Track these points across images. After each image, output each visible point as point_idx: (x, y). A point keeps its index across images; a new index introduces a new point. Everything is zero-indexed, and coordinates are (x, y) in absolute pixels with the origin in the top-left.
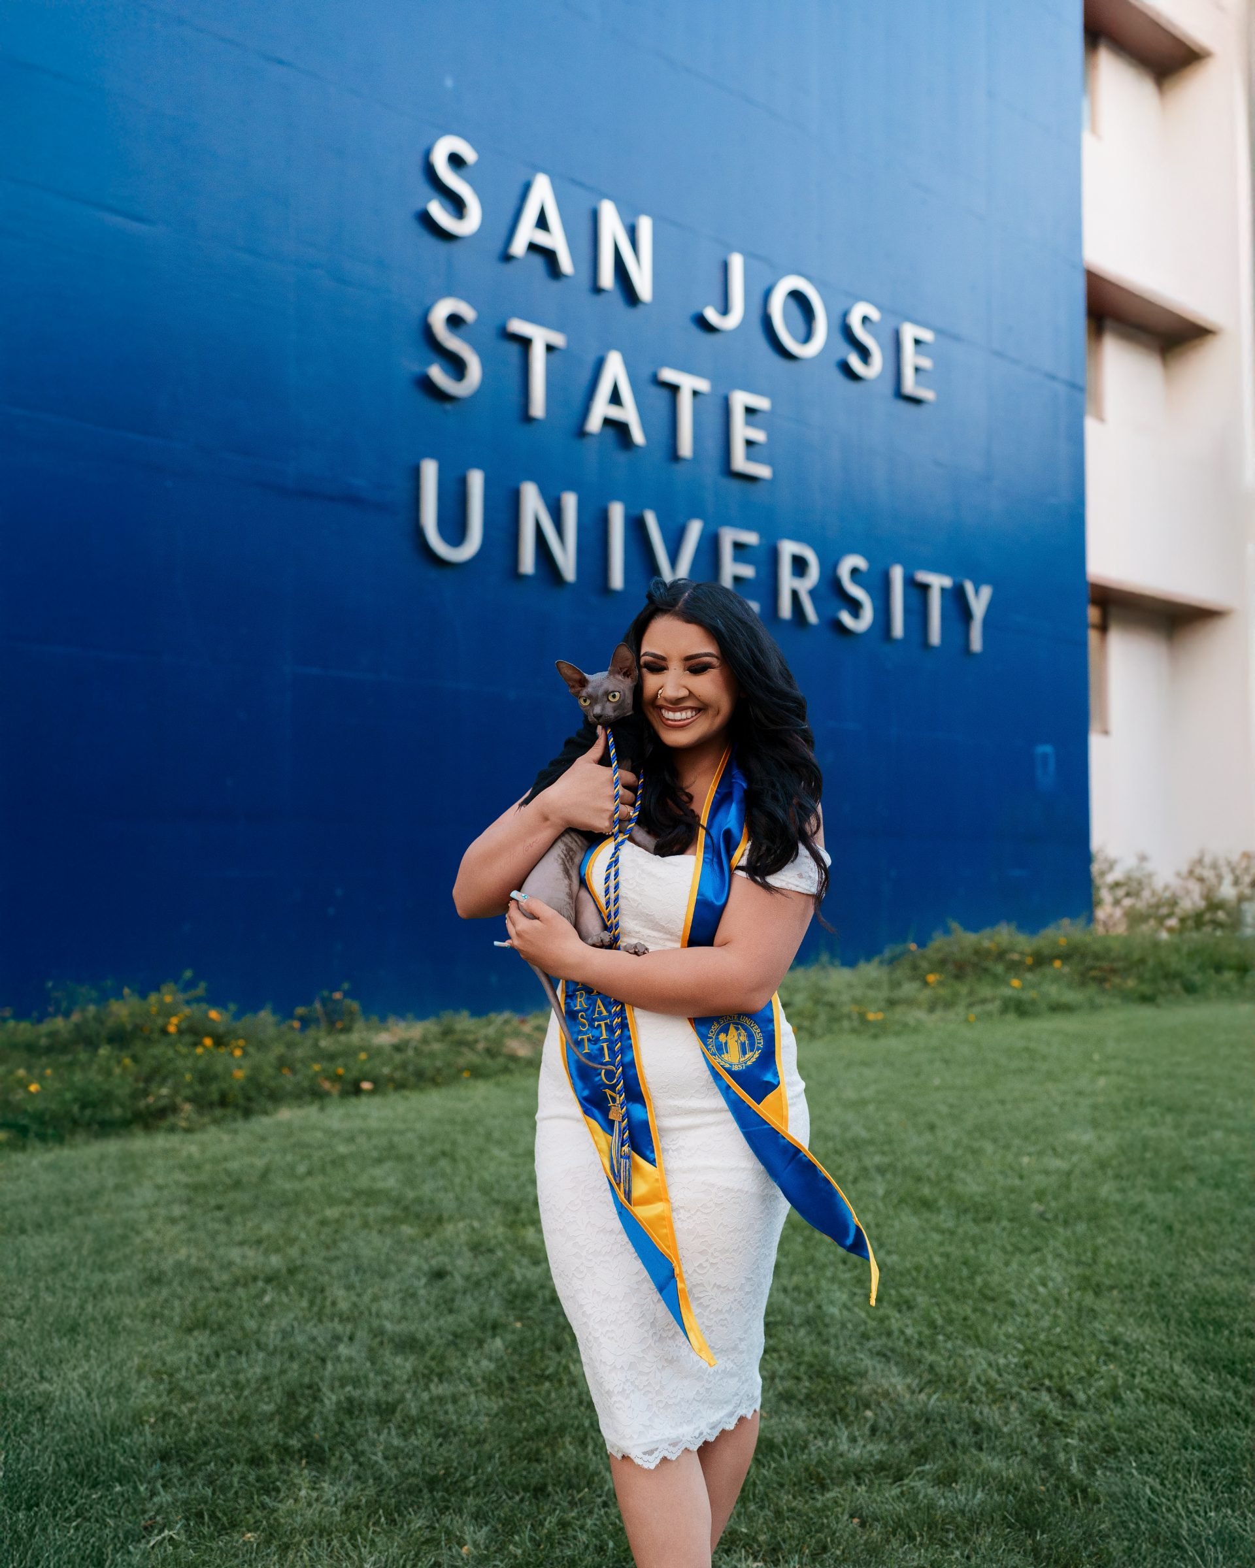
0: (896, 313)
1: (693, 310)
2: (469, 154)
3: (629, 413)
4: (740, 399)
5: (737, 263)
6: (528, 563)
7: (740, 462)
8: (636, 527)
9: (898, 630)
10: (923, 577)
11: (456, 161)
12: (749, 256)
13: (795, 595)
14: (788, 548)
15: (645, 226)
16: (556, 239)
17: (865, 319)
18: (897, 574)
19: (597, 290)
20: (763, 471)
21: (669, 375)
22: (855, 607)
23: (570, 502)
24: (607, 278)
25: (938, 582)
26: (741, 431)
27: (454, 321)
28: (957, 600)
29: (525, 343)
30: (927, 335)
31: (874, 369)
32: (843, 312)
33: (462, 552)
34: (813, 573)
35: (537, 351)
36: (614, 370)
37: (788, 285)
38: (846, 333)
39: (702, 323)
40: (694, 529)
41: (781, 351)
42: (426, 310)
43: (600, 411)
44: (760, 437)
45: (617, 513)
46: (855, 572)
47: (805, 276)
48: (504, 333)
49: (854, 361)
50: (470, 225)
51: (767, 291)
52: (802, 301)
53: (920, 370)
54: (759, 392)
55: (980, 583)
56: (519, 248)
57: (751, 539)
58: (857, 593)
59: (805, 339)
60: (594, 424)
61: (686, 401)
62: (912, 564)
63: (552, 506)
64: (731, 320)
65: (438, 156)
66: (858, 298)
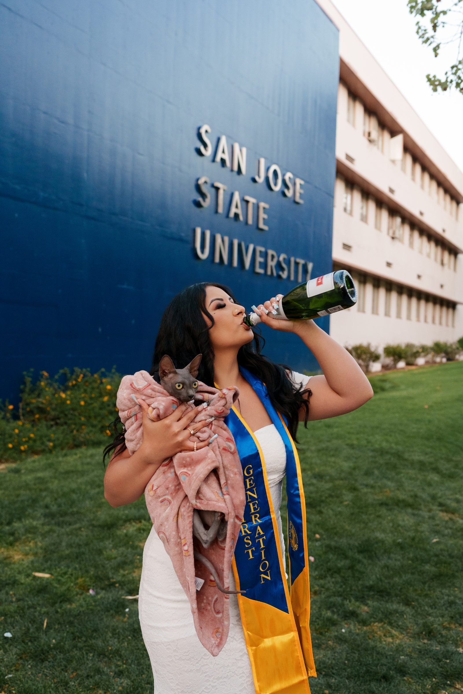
0: (296, 175)
1: (252, 175)
2: (209, 130)
3: (239, 211)
4: (262, 205)
5: (262, 161)
6: (217, 260)
7: (261, 225)
8: (240, 246)
9: (292, 278)
10: (298, 260)
11: (206, 131)
12: (266, 159)
13: (271, 267)
14: (270, 252)
15: (244, 150)
16: (226, 157)
17: (290, 178)
18: (292, 259)
19: (232, 170)
20: (266, 228)
21: (247, 198)
22: (283, 269)
23: (226, 239)
24: (236, 168)
25: (302, 262)
26: (262, 215)
27: (206, 182)
28: (305, 267)
29: (217, 189)
30: (302, 182)
31: (289, 194)
32: (284, 175)
33: (204, 256)
34: (275, 260)
35: (221, 192)
36: (237, 197)
37: (274, 167)
38: (284, 182)
39: (254, 180)
40: (251, 247)
41: (270, 189)
42: (198, 180)
43: (233, 210)
44: (266, 216)
45: (236, 242)
46: (284, 259)
47: (277, 164)
48: (213, 186)
49: (286, 191)
50: (208, 152)
51: (268, 169)
52: (275, 172)
53: (300, 194)
54: (265, 202)
55: (310, 262)
56: (218, 159)
57: (263, 249)
58: (284, 266)
59: (276, 184)
60: (232, 215)
61: (250, 206)
62: (296, 256)
63: (223, 241)
64: (261, 180)
65: (203, 131)
66: (288, 171)
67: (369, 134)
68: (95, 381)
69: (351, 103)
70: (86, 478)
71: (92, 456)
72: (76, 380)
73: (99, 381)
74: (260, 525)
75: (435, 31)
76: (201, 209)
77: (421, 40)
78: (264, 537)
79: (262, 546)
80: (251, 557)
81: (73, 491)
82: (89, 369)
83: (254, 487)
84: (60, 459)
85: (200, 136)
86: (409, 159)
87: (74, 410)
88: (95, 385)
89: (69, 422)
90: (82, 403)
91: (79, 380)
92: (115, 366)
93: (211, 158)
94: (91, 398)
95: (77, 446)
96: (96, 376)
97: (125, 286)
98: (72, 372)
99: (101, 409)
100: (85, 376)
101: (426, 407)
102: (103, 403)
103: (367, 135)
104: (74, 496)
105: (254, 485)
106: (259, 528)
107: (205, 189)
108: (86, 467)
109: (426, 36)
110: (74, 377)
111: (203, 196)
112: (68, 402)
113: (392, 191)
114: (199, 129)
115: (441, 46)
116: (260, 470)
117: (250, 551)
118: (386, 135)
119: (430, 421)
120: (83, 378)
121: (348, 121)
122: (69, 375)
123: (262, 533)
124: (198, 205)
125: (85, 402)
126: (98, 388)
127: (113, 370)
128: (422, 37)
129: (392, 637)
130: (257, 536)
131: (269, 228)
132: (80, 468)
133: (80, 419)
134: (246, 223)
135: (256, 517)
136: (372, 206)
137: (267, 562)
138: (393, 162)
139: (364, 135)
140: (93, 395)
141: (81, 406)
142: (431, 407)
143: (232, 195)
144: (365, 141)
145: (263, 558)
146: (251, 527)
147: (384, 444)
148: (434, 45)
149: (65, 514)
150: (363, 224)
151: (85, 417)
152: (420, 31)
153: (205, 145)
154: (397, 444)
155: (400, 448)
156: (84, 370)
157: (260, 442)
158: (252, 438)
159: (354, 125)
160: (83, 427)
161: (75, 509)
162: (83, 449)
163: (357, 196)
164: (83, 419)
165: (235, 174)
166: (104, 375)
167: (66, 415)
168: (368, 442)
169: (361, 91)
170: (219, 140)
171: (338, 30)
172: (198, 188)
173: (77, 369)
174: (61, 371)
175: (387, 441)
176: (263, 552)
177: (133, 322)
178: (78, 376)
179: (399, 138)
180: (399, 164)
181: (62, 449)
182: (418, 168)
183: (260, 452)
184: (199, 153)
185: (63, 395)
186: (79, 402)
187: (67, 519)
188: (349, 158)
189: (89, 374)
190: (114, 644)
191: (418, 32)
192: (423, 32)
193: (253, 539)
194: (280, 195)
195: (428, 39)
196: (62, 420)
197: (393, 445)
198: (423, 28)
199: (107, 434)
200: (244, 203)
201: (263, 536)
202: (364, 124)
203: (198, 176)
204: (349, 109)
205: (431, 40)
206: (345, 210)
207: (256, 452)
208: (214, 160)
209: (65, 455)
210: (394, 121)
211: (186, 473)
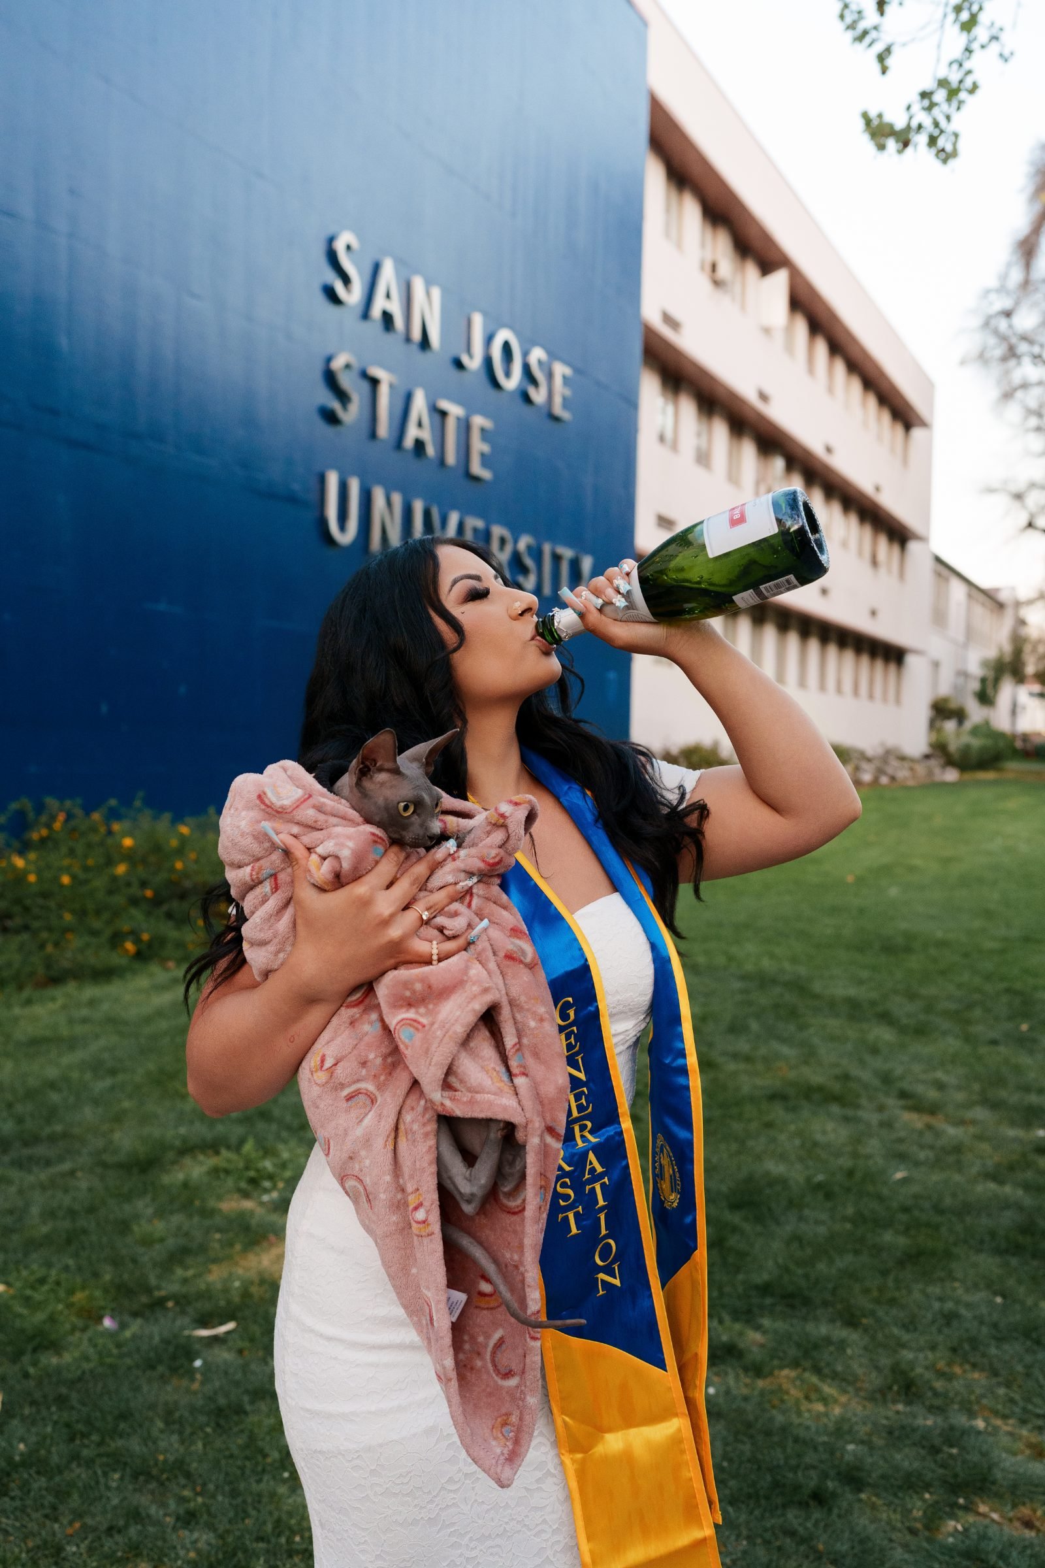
0: (553, 355)
1: (454, 352)
2: (355, 244)
3: (426, 435)
4: (478, 421)
5: (478, 321)
6: (376, 545)
7: (476, 468)
8: (427, 514)
9: (547, 590)
10: (560, 550)
11: (349, 247)
12: (485, 314)
14: (497, 531)
15: (436, 293)
16: (396, 309)
17: (539, 361)
18: (547, 548)
19: (408, 339)
20: (486, 474)
21: (444, 405)
22: (525, 571)
23: (397, 499)
24: (416, 335)
25: (567, 553)
26: (479, 446)
27: (348, 366)
28: (575, 565)
29: (374, 382)
30: (568, 371)
31: (539, 396)
32: (525, 354)
33: (346, 537)
34: (509, 548)
35: (384, 391)
36: (419, 403)
37: (503, 335)
38: (527, 369)
39: (459, 365)
40: (454, 518)
41: (496, 384)
42: (329, 360)
43: (412, 433)
44: (486, 448)
45: (418, 507)
46: (529, 548)
47: (511, 327)
48: (364, 375)
49: (532, 392)
50: (353, 296)
51: (489, 340)
52: (507, 348)
53: (565, 399)
54: (485, 415)
55: (587, 552)
56: (376, 312)
57: (480, 524)
58: (529, 562)
59: (508, 374)
60: (409, 443)
61: (451, 425)
62: (554, 540)
63: (389, 503)
64: (474, 363)
65: (340, 246)
66: (534, 343)
67: (714, 267)
68: (94, 829)
69: (674, 194)
70: (79, 1055)
71: (92, 1003)
72: (49, 826)
73: (103, 830)
74: (596, 1149)
75: (882, 13)
76: (339, 428)
77: (850, 35)
78: (606, 1180)
79: (601, 1203)
80: (574, 1230)
81: (52, 1085)
82: (79, 801)
83: (577, 1054)
84: (17, 1011)
85: (332, 258)
86: (801, 327)
87: (45, 895)
88: (95, 838)
89: (36, 924)
90: (66, 880)
91: (57, 825)
92: (141, 794)
93: (359, 311)
94: (86, 869)
95: (55, 980)
96: (96, 816)
97: (162, 607)
98: (40, 808)
99: (110, 892)
100: (70, 817)
101: (850, 879)
102: (114, 879)
103: (708, 268)
104: (55, 1097)
105: (577, 1048)
106: (591, 1156)
107: (346, 381)
108: (79, 1030)
109: (862, 26)
110: (44, 819)
111: (343, 397)
112: (32, 878)
113: (763, 397)
114: (331, 240)
115: (894, 49)
116: (592, 1009)
117: (571, 1216)
118: (752, 270)
119: (862, 911)
120: (67, 820)
121: (667, 234)
122: (31, 815)
123: (599, 1169)
124: (331, 418)
125: (74, 877)
126: (102, 844)
127: (138, 803)
128: (852, 27)
129: (825, 1400)
130: (587, 1176)
131: (496, 475)
132: (65, 1031)
133: (61, 917)
134: (442, 461)
135: (583, 1128)
136: (720, 430)
137: (612, 1242)
138: (767, 331)
139: (702, 268)
140: (90, 862)
141: (62, 886)
142: (860, 880)
143: (408, 398)
144: (703, 282)
145: (604, 1232)
146: (573, 1155)
147: (766, 963)
148: (879, 47)
149: (35, 1140)
150: (700, 471)
151: (73, 912)
152: (847, 13)
153: (346, 280)
154: (794, 960)
155: (802, 970)
156: (68, 803)
157: (590, 939)
158: (569, 927)
159: (679, 245)
160: (70, 936)
161: (58, 1128)
162: (71, 987)
163: (688, 407)
164: (68, 917)
165: (414, 348)
166: (114, 815)
167: (27, 909)
168: (731, 958)
169: (695, 170)
170: (376, 269)
171: (645, 24)
172: (330, 379)
173: (51, 802)
174: (14, 806)
175: (772, 956)
176: (602, 1217)
177: (182, 690)
178: (53, 818)
179: (779, 280)
180: (779, 338)
181: (20, 988)
182: (821, 348)
183: (591, 963)
184: (331, 296)
185: (19, 862)
186: (56, 879)
187: (41, 1150)
188: (668, 319)
189: (78, 812)
190: (170, 1446)
191: (842, 17)
192: (856, 16)
193: (578, 1186)
194: (519, 401)
195: (865, 33)
196: (18, 921)
197: (787, 966)
198: (853, 7)
199: (127, 951)
200: (437, 417)
201: (601, 1176)
202: (703, 245)
203: (329, 350)
204: (668, 210)
205: (873, 34)
206: (662, 438)
207: (582, 962)
208: (366, 315)
209: (28, 1002)
210: (767, 238)
211: (415, 1021)
